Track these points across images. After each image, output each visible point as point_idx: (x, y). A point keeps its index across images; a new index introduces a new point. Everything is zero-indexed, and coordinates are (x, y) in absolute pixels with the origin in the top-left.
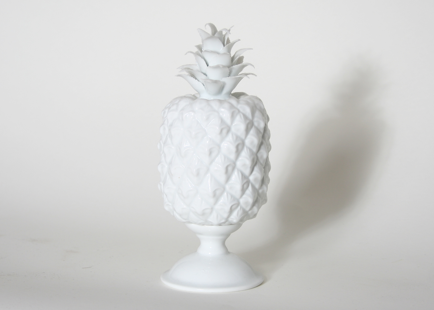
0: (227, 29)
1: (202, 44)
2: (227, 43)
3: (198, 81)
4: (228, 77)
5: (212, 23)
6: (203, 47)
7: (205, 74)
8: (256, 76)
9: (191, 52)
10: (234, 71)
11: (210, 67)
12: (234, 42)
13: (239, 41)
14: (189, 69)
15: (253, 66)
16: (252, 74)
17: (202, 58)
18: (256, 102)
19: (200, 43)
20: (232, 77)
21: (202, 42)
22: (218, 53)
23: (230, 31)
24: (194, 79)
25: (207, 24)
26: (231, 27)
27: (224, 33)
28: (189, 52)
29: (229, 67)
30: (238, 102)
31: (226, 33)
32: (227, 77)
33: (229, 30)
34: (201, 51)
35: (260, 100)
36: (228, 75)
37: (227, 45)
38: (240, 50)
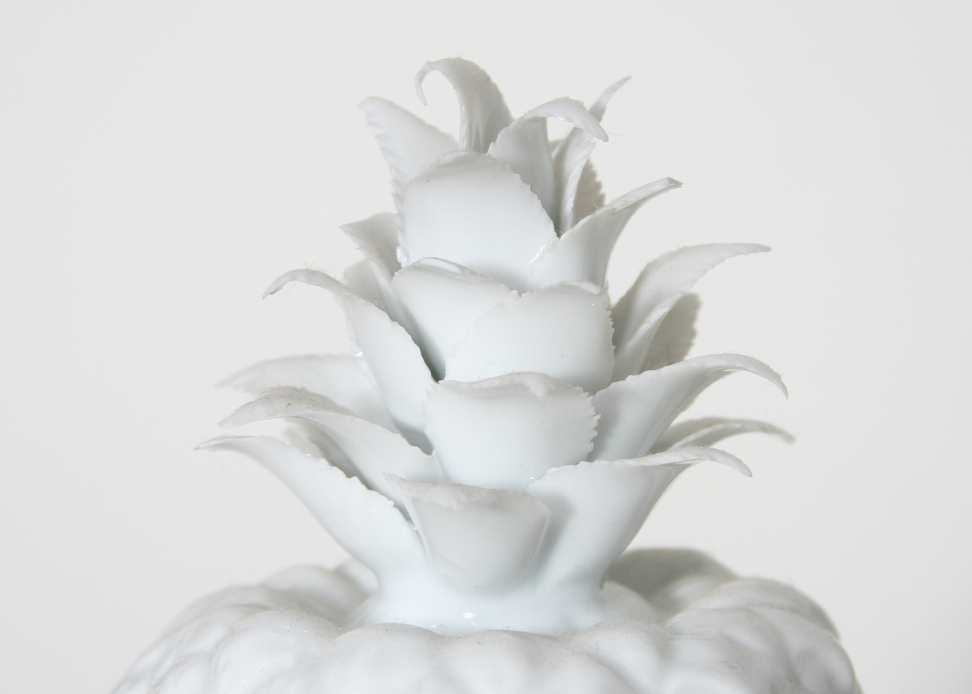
0: (578, 105)
1: (394, 210)
2: (580, 212)
3: (369, 486)
4: (590, 458)
5: (467, 57)
6: (403, 231)
7: (418, 439)
8: (789, 438)
9: (315, 277)
10: (631, 418)
11: (456, 387)
12: (632, 200)
13: (673, 191)
14: (295, 395)
15: (776, 377)
16: (765, 428)
17: (393, 318)
18: (797, 638)
19: (379, 203)
20: (618, 463)
21: (399, 198)
22: (515, 285)
23: (599, 119)
24: (338, 474)
25: (431, 66)
26: (613, 90)
27: (557, 130)
28: (294, 275)
29: (592, 386)
30: (664, 649)
31: (575, 131)
32: (583, 464)
33: (597, 113)
34: (393, 266)
35: (817, 616)
36: (589, 447)
37: (583, 221)
38: (673, 255)
